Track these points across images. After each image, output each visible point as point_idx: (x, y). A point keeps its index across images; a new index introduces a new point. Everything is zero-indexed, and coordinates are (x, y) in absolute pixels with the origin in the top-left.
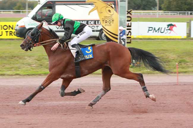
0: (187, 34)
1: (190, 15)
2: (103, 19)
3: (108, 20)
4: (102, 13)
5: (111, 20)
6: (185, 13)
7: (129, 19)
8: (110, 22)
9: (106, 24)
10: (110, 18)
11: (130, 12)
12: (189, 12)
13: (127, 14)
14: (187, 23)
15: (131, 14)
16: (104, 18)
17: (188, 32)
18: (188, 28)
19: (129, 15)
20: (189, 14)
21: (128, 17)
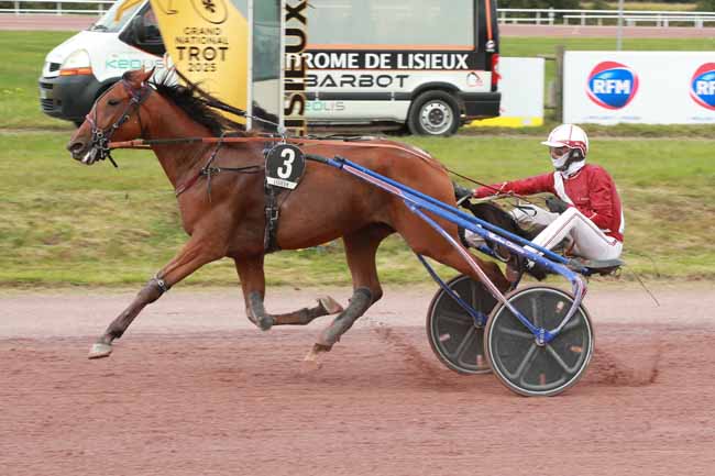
0: (546, 107)
1: (555, 23)
2: (178, 40)
3: (202, 47)
4: (175, 12)
5: (216, 46)
6: (533, 15)
7: (296, 41)
8: (210, 54)
9: (194, 60)
10: (209, 36)
11: (302, 13)
12: (551, 11)
13: (288, 17)
14: (547, 59)
15: (303, 20)
16: (183, 36)
17: (550, 102)
18: (551, 84)
19: (295, 23)
20: (551, 19)
21: (289, 32)
